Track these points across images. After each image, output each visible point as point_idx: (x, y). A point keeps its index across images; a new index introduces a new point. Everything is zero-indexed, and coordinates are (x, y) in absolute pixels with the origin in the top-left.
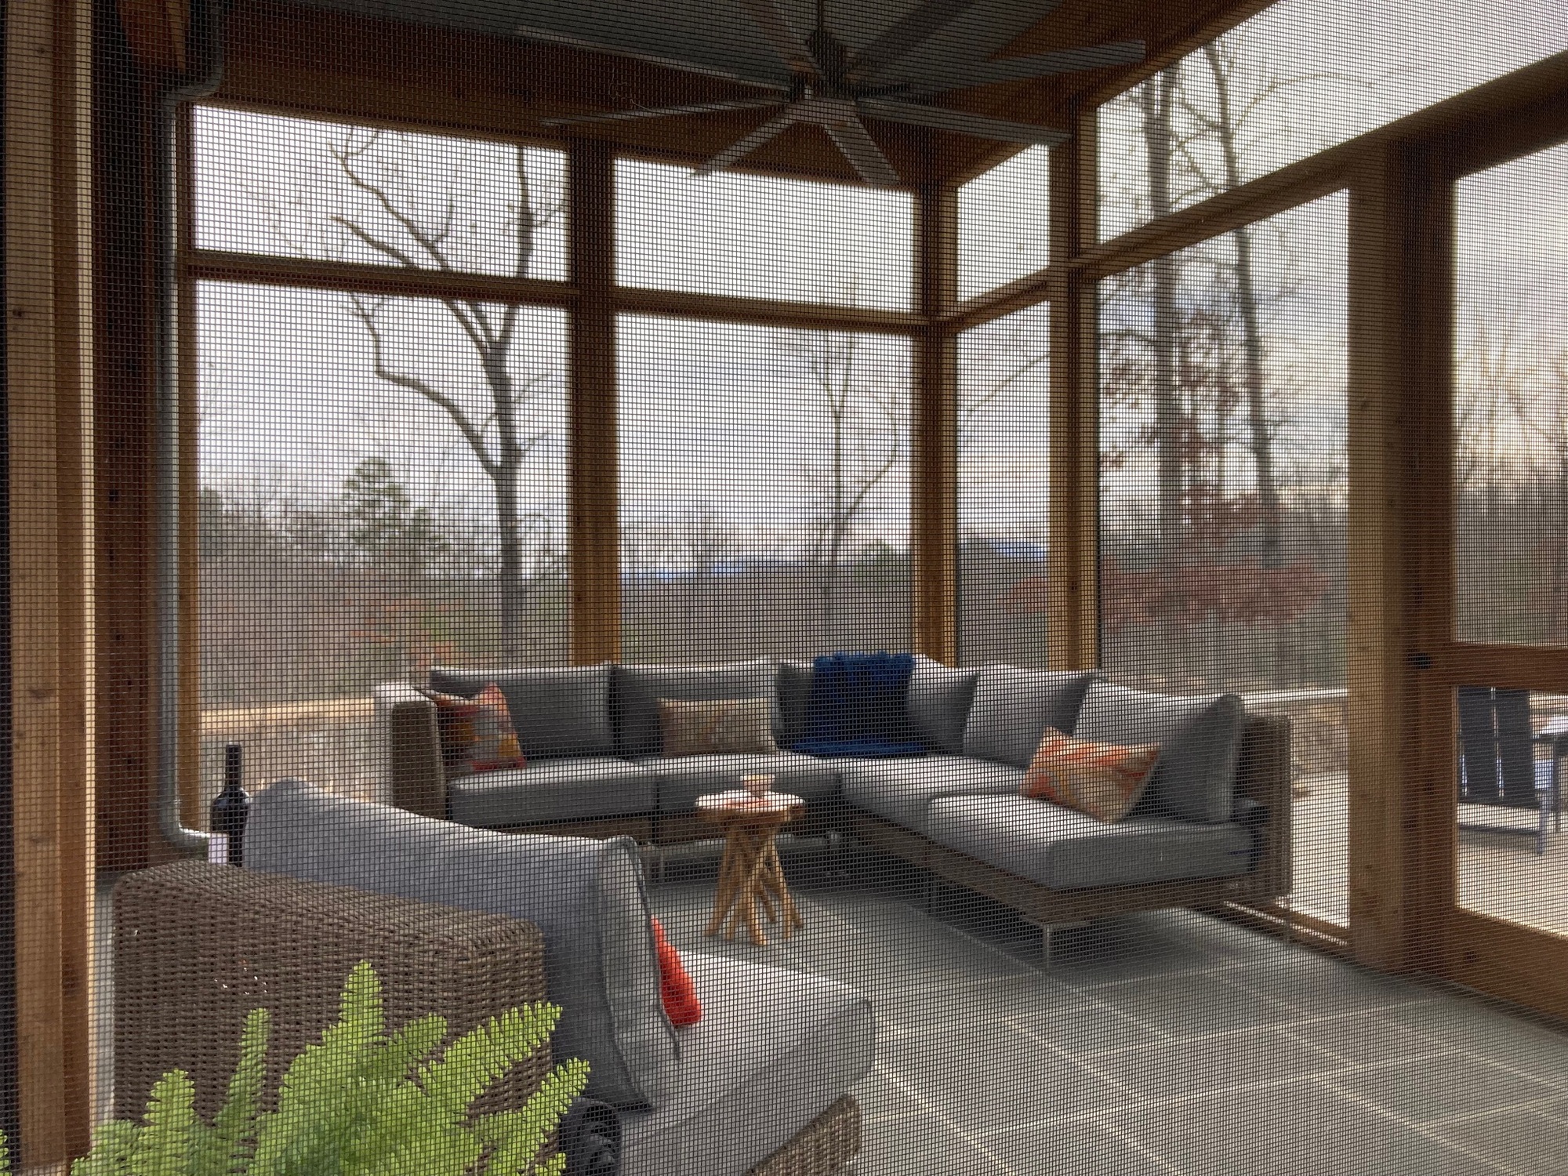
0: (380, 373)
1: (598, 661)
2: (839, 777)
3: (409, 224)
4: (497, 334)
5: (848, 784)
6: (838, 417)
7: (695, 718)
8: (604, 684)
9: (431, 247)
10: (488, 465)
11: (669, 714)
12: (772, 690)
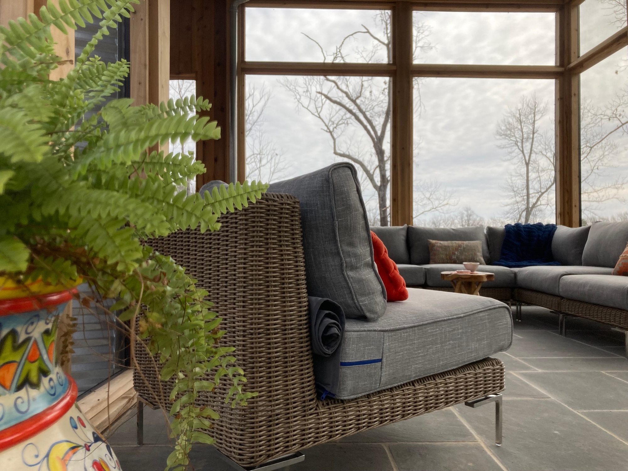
0: (336, 153)
1: (402, 225)
2: (515, 274)
3: (346, 93)
4: (379, 133)
5: (519, 277)
6: (527, 164)
7: (445, 248)
8: (404, 233)
9: (354, 102)
10: (375, 186)
11: (433, 245)
12: (483, 238)
